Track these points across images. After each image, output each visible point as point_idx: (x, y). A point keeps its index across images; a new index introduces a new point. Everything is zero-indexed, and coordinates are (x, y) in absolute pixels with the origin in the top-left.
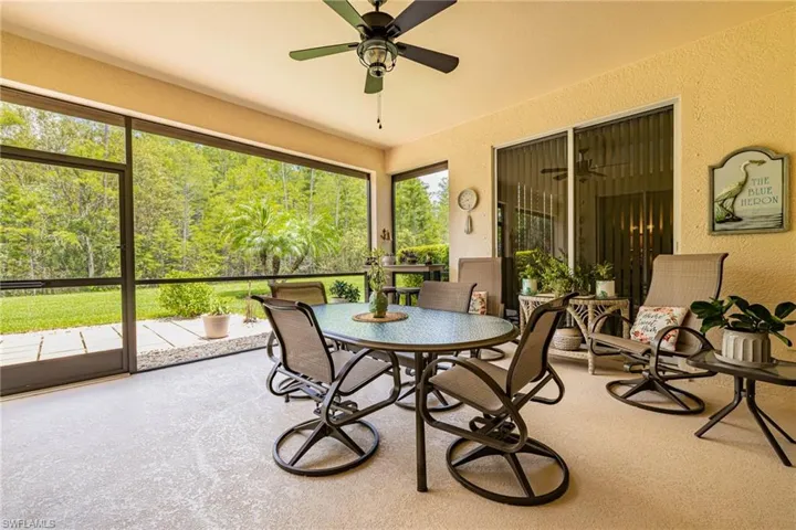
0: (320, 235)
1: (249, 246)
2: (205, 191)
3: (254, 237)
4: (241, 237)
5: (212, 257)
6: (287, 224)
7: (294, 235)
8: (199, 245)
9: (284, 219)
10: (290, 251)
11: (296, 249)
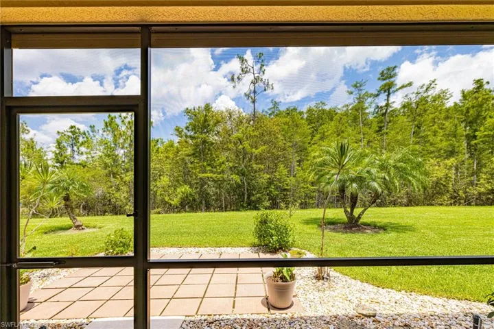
0: (405, 169)
1: (328, 183)
2: (305, 143)
3: (333, 175)
4: (323, 175)
5: (307, 187)
6: (367, 160)
7: (374, 171)
8: (300, 179)
9: (364, 156)
10: (368, 187)
11: (376, 185)
